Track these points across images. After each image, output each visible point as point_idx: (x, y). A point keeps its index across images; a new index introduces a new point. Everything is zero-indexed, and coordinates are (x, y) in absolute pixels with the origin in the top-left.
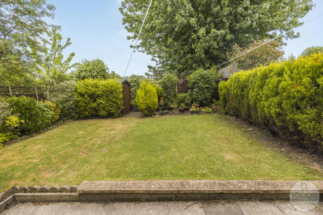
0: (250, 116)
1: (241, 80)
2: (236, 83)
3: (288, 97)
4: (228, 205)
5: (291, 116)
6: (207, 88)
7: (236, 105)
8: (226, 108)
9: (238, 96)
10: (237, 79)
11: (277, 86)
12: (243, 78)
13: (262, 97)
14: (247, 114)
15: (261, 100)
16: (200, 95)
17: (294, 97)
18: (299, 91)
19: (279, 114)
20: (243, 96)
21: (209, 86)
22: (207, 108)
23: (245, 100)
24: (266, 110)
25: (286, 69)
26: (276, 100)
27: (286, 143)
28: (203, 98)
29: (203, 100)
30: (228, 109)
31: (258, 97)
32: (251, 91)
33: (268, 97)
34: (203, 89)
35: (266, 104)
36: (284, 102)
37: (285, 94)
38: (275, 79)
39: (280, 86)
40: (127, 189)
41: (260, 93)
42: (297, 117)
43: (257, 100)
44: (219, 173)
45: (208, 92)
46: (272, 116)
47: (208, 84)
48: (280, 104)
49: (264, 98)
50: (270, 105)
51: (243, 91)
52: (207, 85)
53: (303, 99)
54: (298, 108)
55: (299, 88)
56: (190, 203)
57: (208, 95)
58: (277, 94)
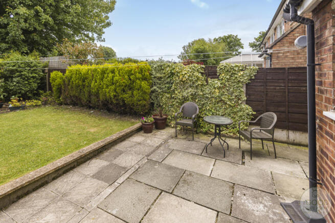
0: (90, 102)
1: (82, 73)
2: (78, 75)
3: (120, 86)
4: (109, 151)
5: (121, 96)
6: (33, 77)
7: (77, 94)
8: (61, 98)
9: (79, 86)
10: (78, 72)
11: (113, 79)
12: (84, 72)
13: (103, 86)
14: (87, 101)
15: (103, 88)
16: (24, 85)
17: (122, 86)
18: (124, 82)
19: (115, 96)
20: (84, 86)
21: (37, 75)
22: (35, 101)
23: (86, 89)
24: (108, 95)
25: (116, 69)
26: (113, 87)
27: (117, 114)
28: (27, 89)
29: (27, 92)
30: (63, 99)
31: (100, 86)
32: (93, 82)
33: (107, 86)
34: (28, 79)
35: (107, 90)
36: (118, 88)
37: (118, 84)
38: (111, 75)
39: (114, 79)
40: (35, 177)
41: (102, 83)
42: (124, 96)
43: (100, 88)
44: (94, 140)
45: (34, 82)
46: (111, 98)
47: (35, 73)
48: (115, 90)
49: (105, 87)
50: (110, 91)
51: (84, 81)
52: (34, 75)
53: (126, 86)
54: (124, 91)
55: (124, 81)
56: (88, 162)
57: (35, 85)
58: (113, 84)
